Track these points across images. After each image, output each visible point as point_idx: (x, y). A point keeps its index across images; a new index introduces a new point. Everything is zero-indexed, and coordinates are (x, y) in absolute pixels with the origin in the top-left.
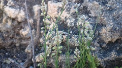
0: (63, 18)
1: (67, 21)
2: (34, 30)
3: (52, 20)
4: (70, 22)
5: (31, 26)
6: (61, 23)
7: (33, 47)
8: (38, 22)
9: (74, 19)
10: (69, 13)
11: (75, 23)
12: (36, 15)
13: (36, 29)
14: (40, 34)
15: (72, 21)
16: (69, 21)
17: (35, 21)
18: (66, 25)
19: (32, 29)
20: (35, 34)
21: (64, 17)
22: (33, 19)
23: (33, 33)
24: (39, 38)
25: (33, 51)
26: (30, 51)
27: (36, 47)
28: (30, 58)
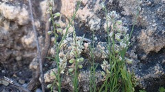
0: (83, 18)
1: (90, 23)
2: (41, 37)
3: (67, 21)
4: (94, 24)
5: (37, 31)
6: (81, 25)
7: (40, 60)
8: (47, 25)
9: (99, 20)
10: (93, 11)
11: (101, 26)
12: (44, 15)
13: (44, 36)
14: (51, 42)
15: (97, 23)
16: (92, 22)
17: (43, 24)
18: (88, 28)
19: (38, 35)
20: (44, 42)
21: (86, 17)
22: (40, 21)
23: (40, 41)
24: (49, 48)
25: (41, 66)
26: (36, 67)
27: (45, 61)
28: (36, 76)
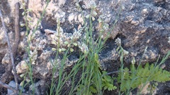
0: (49, 12)
1: (55, 16)
2: (11, 32)
3: (34, 15)
4: (59, 17)
5: (7, 27)
6: (47, 18)
7: (11, 54)
8: (16, 20)
9: (64, 13)
10: (58, 5)
11: (66, 19)
12: (12, 11)
13: (14, 31)
14: (20, 36)
15: (62, 16)
16: (57, 16)
17: (12, 20)
18: (54, 22)
19: (9, 31)
20: (14, 37)
21: (51, 11)
22: (10, 18)
23: (11, 37)
24: (19, 42)
25: (12, 60)
27: (16, 54)
28: (9, 69)
